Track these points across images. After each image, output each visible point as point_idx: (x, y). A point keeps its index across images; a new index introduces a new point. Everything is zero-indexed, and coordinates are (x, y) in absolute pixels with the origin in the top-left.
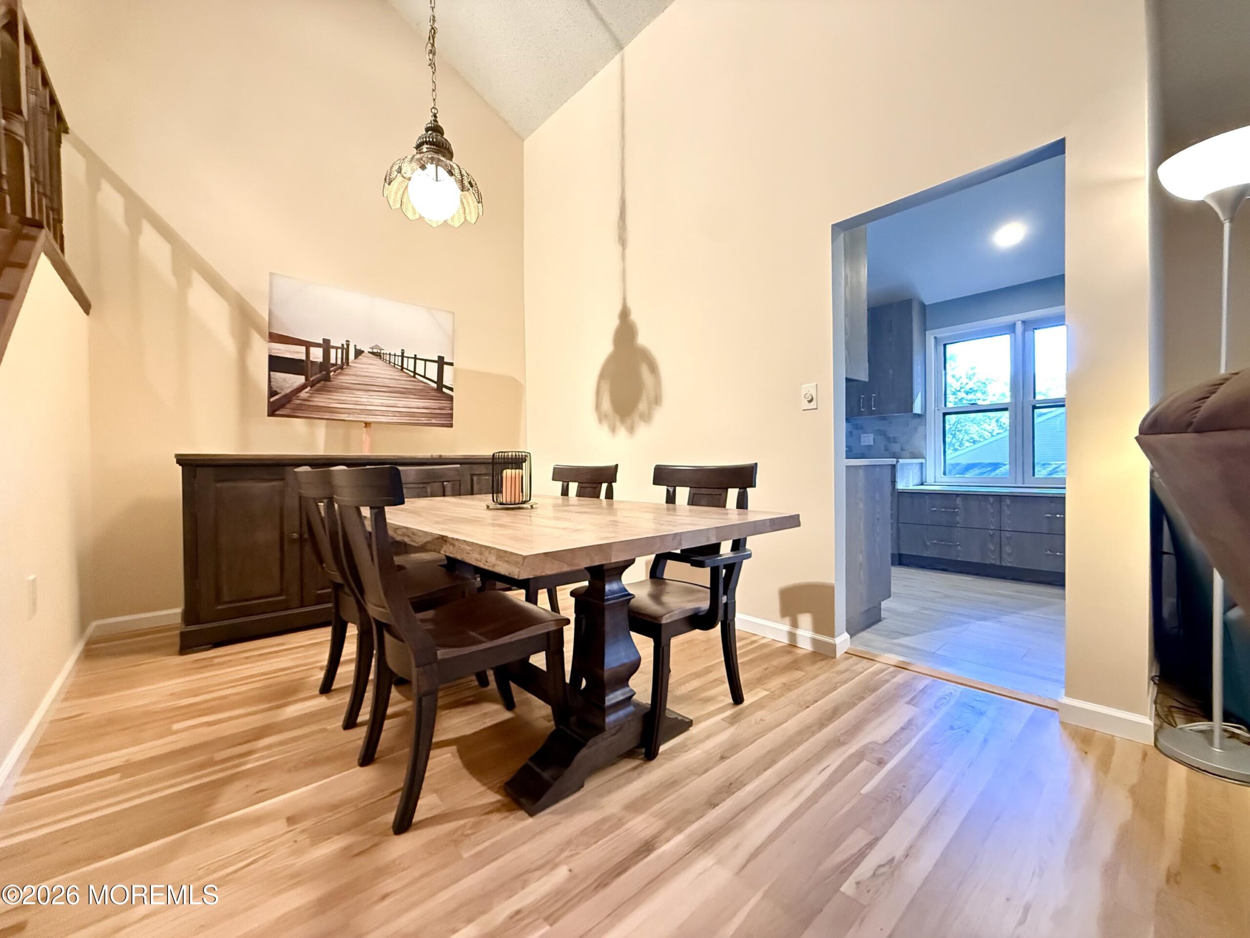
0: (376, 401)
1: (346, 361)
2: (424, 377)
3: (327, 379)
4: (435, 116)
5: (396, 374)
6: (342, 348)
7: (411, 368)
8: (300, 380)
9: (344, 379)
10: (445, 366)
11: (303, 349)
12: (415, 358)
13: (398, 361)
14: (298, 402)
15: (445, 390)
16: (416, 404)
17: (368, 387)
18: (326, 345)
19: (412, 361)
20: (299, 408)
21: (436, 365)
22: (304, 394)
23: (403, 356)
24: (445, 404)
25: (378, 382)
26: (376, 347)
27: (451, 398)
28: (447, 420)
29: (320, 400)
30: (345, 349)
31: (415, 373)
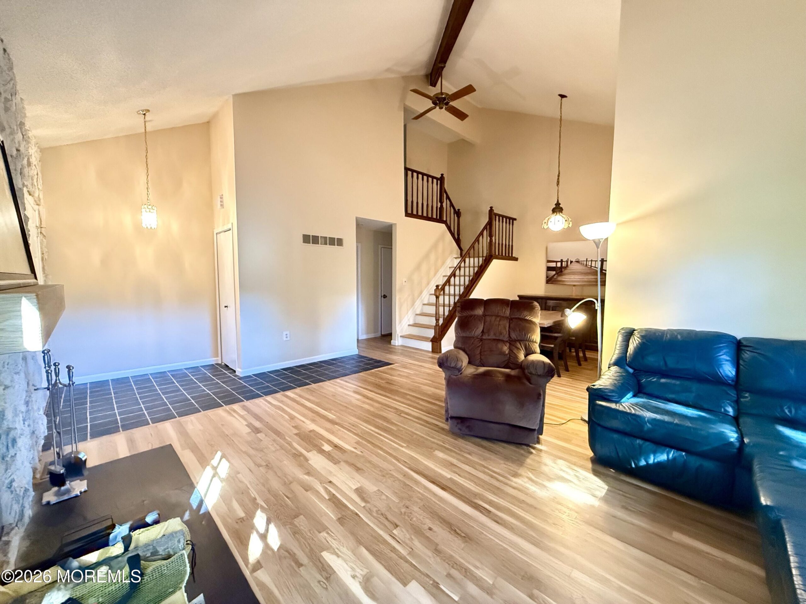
0: (577, 277)
1: (567, 266)
2: (595, 267)
3: (561, 271)
4: (558, 200)
5: (584, 268)
6: (566, 261)
7: (590, 265)
8: (554, 273)
9: (566, 271)
10: (605, 262)
11: (555, 263)
12: (592, 261)
13: (585, 263)
14: (554, 279)
15: (603, 271)
16: (591, 277)
17: (573, 273)
18: (562, 261)
19: (590, 262)
20: (554, 281)
21: (600, 262)
22: (555, 277)
23: (587, 261)
24: (603, 276)
25: (578, 271)
26: (577, 259)
27: (606, 274)
29: (560, 278)
30: (567, 262)
31: (591, 266)
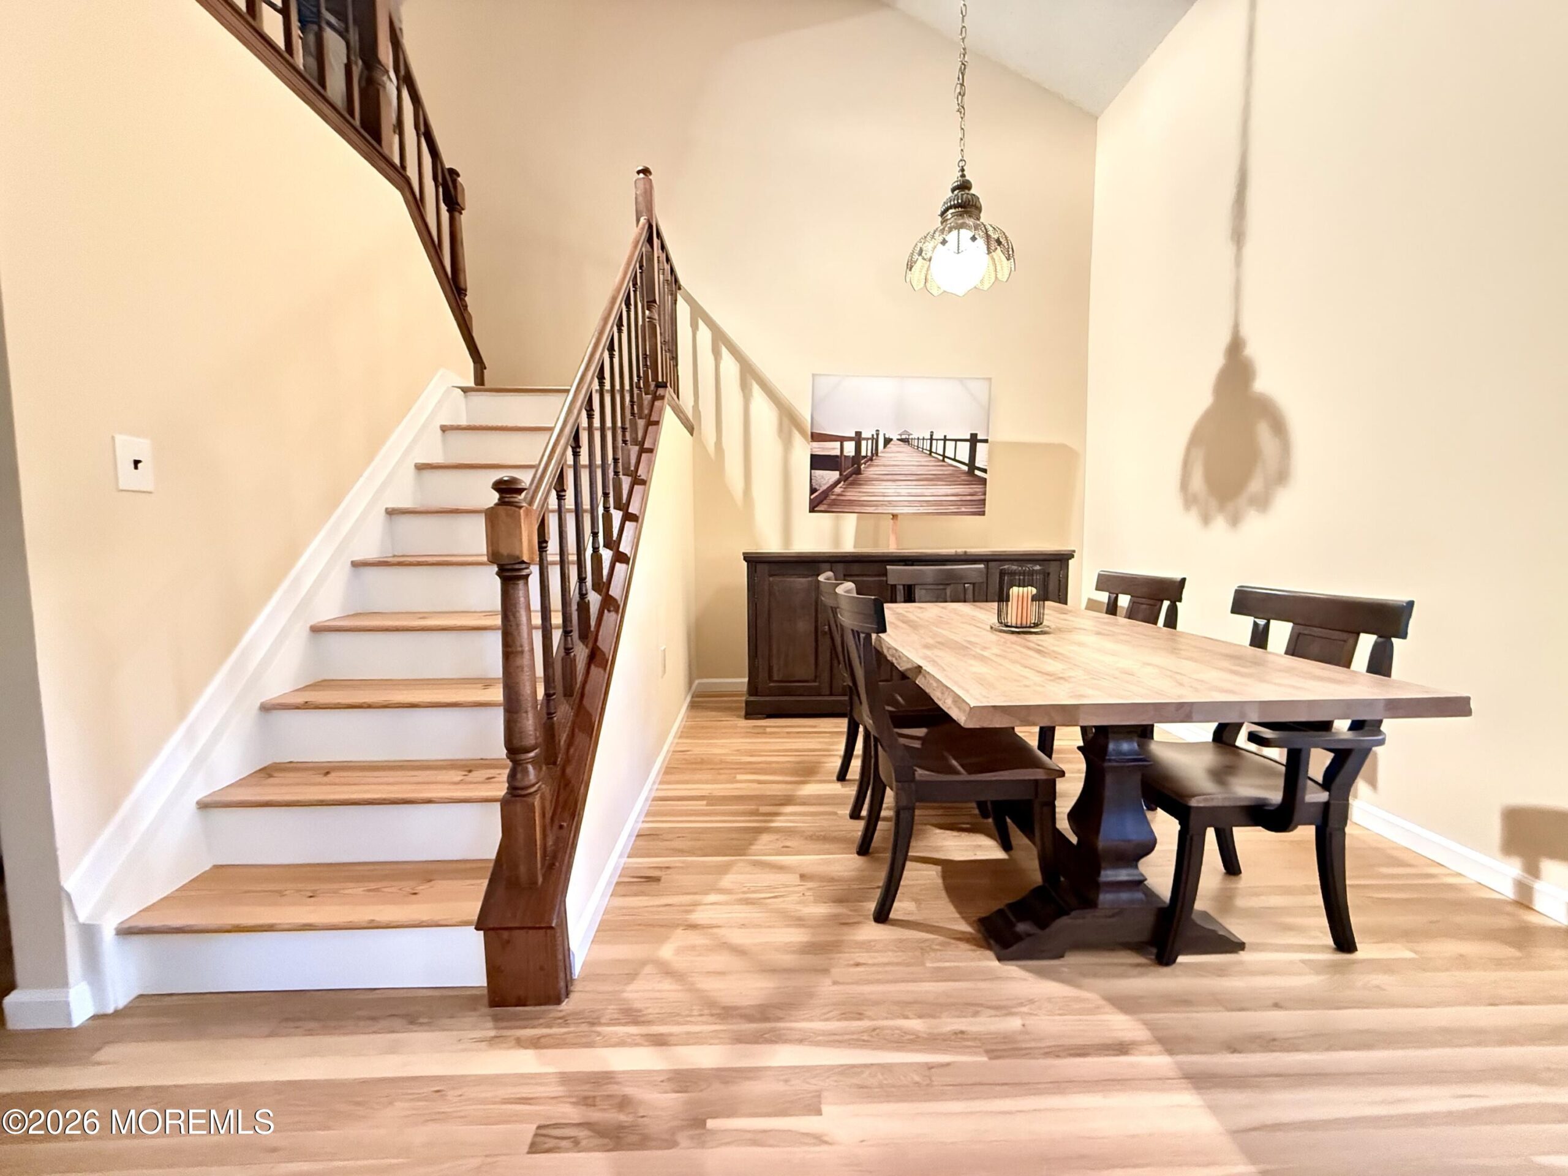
0: (902, 491)
1: (875, 453)
2: (954, 460)
3: (858, 472)
4: (963, 170)
5: (924, 460)
6: (872, 438)
7: (940, 451)
8: (834, 475)
9: (872, 471)
10: (979, 445)
11: (838, 445)
12: (945, 439)
13: (927, 445)
14: (833, 497)
15: (977, 472)
16: (944, 491)
17: (893, 478)
18: (858, 438)
19: (941, 443)
20: (834, 503)
21: (968, 444)
22: (838, 490)
23: (931, 439)
24: (977, 488)
25: (906, 469)
26: (905, 432)
27: (984, 481)
28: (979, 507)
29: (852, 494)
30: (875, 440)
31: (944, 456)
